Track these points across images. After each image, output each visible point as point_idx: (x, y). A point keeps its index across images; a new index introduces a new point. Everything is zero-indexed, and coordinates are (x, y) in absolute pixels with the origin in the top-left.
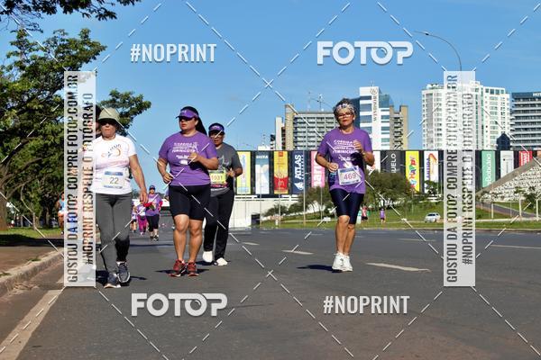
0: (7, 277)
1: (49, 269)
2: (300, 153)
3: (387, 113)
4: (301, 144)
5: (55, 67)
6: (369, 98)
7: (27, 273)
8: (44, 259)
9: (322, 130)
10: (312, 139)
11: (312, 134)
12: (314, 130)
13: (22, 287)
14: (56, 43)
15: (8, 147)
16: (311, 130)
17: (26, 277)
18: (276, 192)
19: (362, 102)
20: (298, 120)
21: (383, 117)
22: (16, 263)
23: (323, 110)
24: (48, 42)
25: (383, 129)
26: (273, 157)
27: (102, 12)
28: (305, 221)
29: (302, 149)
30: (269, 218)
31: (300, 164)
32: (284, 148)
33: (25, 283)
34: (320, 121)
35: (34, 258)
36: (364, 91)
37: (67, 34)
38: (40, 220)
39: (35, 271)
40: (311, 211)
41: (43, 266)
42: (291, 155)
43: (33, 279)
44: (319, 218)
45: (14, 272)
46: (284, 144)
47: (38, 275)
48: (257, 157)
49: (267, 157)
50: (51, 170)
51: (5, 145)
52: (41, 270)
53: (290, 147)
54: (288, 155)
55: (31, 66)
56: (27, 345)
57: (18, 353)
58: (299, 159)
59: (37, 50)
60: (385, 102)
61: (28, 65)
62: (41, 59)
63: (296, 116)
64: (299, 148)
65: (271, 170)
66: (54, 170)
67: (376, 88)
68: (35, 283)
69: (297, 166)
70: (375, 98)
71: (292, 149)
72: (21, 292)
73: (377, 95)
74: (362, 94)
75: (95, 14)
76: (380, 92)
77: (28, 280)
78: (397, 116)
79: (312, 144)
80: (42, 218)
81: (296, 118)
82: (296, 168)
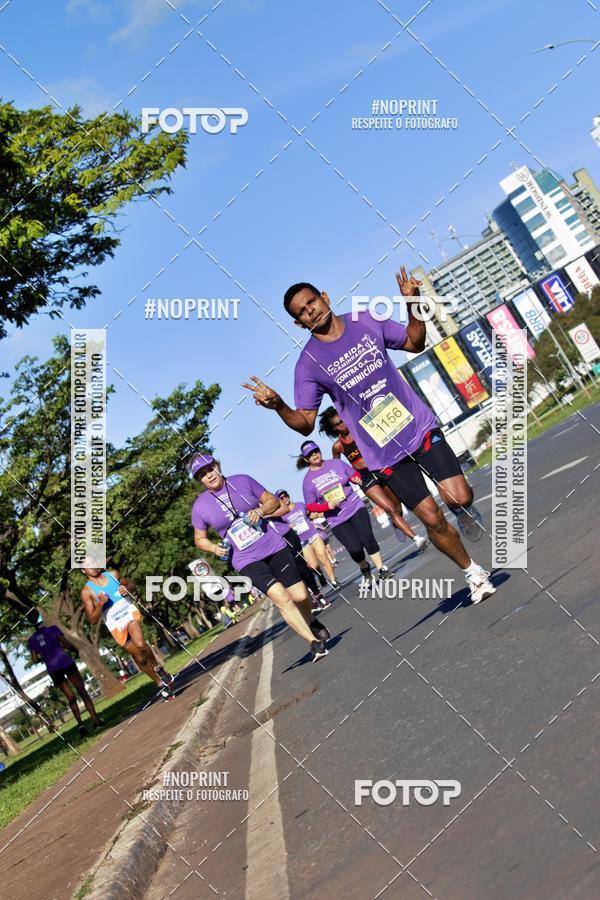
0: (181, 748)
1: (228, 703)
2: (472, 327)
3: (561, 196)
4: (466, 314)
5: (51, 415)
6: (522, 189)
7: (203, 727)
8: (212, 694)
9: (484, 276)
10: (476, 298)
11: (472, 292)
12: (472, 282)
13: (212, 750)
14: (28, 381)
15: (53, 570)
16: (467, 285)
17: (204, 733)
18: (471, 405)
19: (515, 202)
20: (441, 283)
21: (558, 205)
22: (178, 722)
23: (466, 247)
24: (17, 386)
25: (569, 221)
26: (436, 358)
27: (76, 294)
28: (538, 420)
29: (470, 320)
30: (484, 447)
31: (481, 345)
32: (444, 335)
33: (209, 742)
34: (471, 265)
35: (197, 701)
36: (509, 185)
37: (36, 359)
38: (160, 646)
39: (211, 717)
40: (537, 402)
41: (218, 706)
42: (460, 338)
43: (217, 731)
44: (556, 404)
45: (186, 735)
46: (440, 329)
47: (219, 721)
48: (414, 371)
49: (428, 362)
50: (133, 567)
51: (48, 569)
52: (218, 712)
53: (452, 328)
54: (457, 341)
55: (15, 435)
56: (285, 822)
57: (282, 839)
58: (475, 338)
59: (9, 408)
60: (548, 183)
61: (9, 437)
62: (22, 417)
63: (434, 279)
64: (465, 323)
65: (446, 377)
66: (137, 563)
67: (523, 170)
68: (225, 734)
69: (479, 349)
70: (530, 184)
71: (456, 330)
72: (215, 757)
73: (531, 178)
74: (508, 191)
75: (67, 304)
76: (532, 172)
77: (211, 735)
78: (576, 191)
79: (480, 305)
80: (162, 642)
81: (436, 283)
82: (479, 353)
